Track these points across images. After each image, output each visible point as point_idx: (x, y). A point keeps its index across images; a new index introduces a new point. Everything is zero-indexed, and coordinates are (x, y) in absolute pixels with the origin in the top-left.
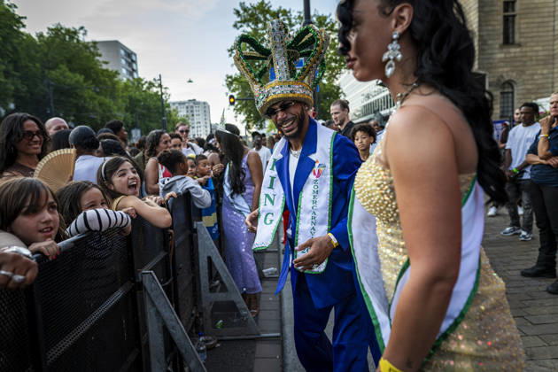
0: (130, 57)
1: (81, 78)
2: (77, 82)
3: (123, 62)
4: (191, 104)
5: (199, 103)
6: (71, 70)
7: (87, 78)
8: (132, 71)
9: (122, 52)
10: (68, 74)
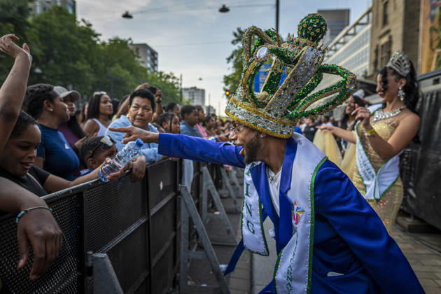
0: (154, 55)
1: (127, 73)
2: (126, 76)
3: (149, 58)
4: (193, 90)
5: (199, 90)
6: (123, 68)
7: (132, 73)
8: (154, 65)
9: (149, 52)
10: (121, 70)
